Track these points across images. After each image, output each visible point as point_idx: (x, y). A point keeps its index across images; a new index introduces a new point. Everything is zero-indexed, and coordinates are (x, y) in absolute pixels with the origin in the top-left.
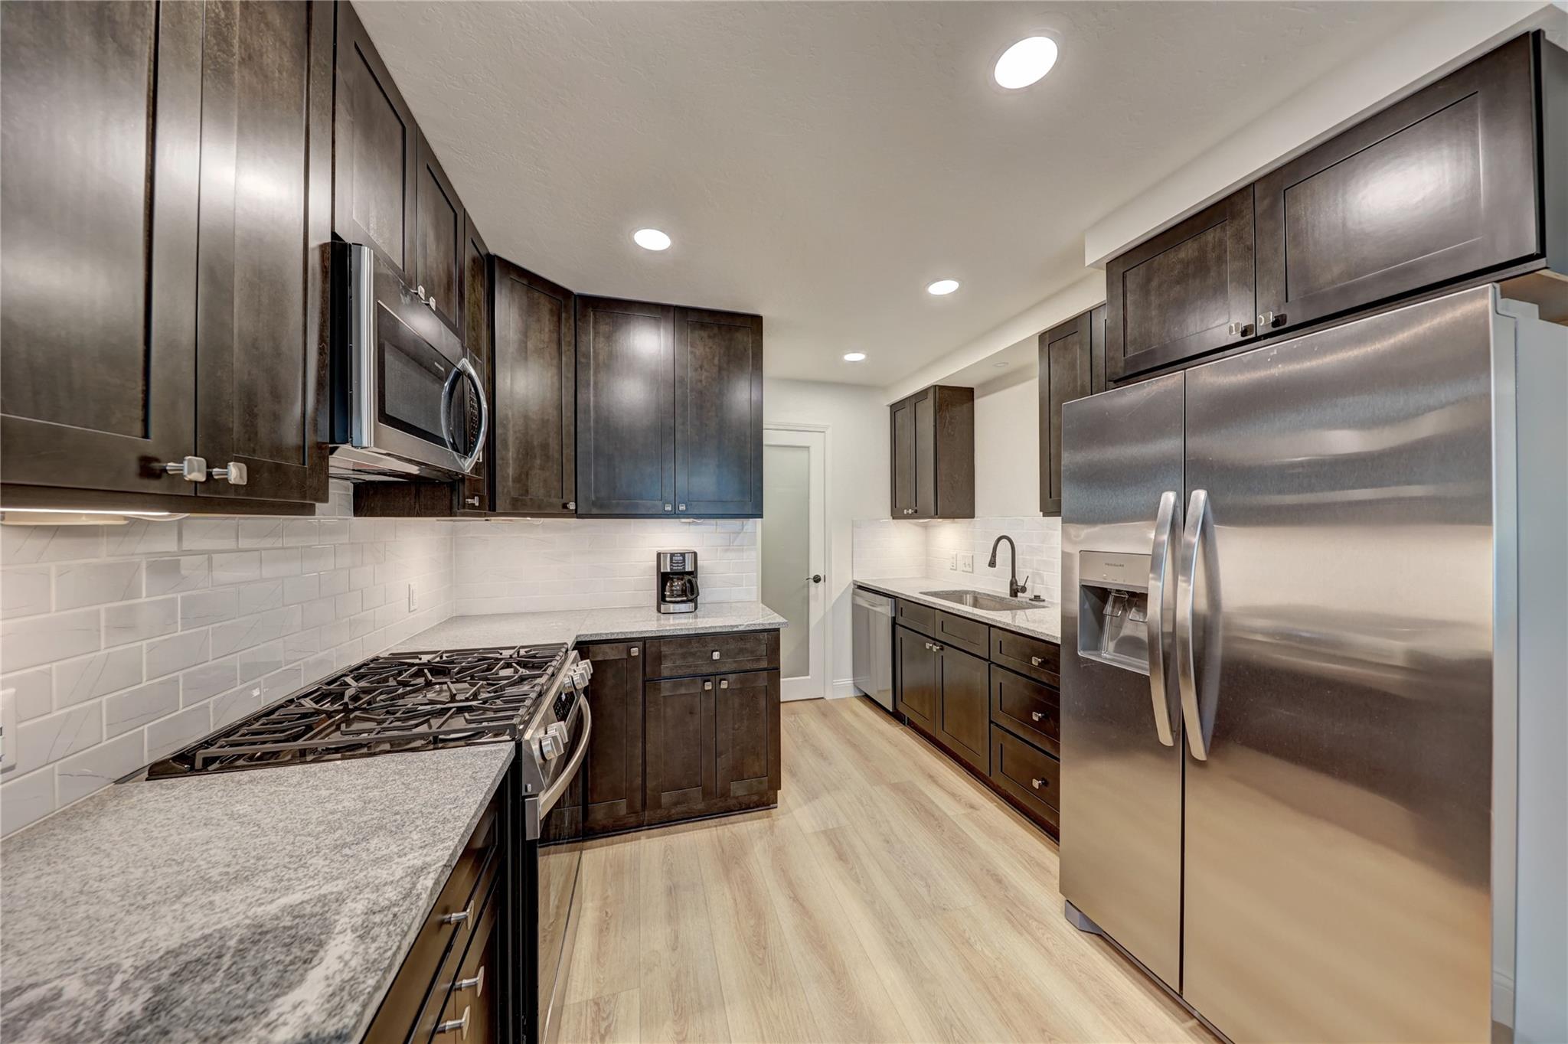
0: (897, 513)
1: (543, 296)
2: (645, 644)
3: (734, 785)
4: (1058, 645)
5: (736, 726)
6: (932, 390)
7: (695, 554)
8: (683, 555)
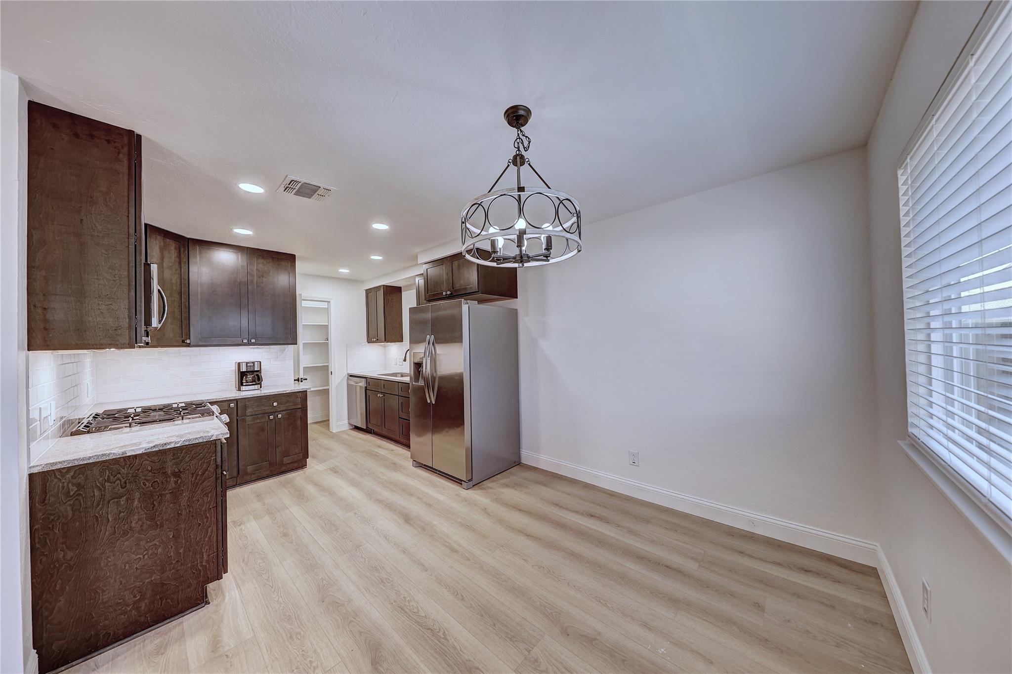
0: (369, 341)
1: (171, 240)
2: (237, 402)
3: (285, 459)
4: (409, 384)
5: (286, 434)
6: (382, 287)
7: (260, 362)
8: (253, 363)
